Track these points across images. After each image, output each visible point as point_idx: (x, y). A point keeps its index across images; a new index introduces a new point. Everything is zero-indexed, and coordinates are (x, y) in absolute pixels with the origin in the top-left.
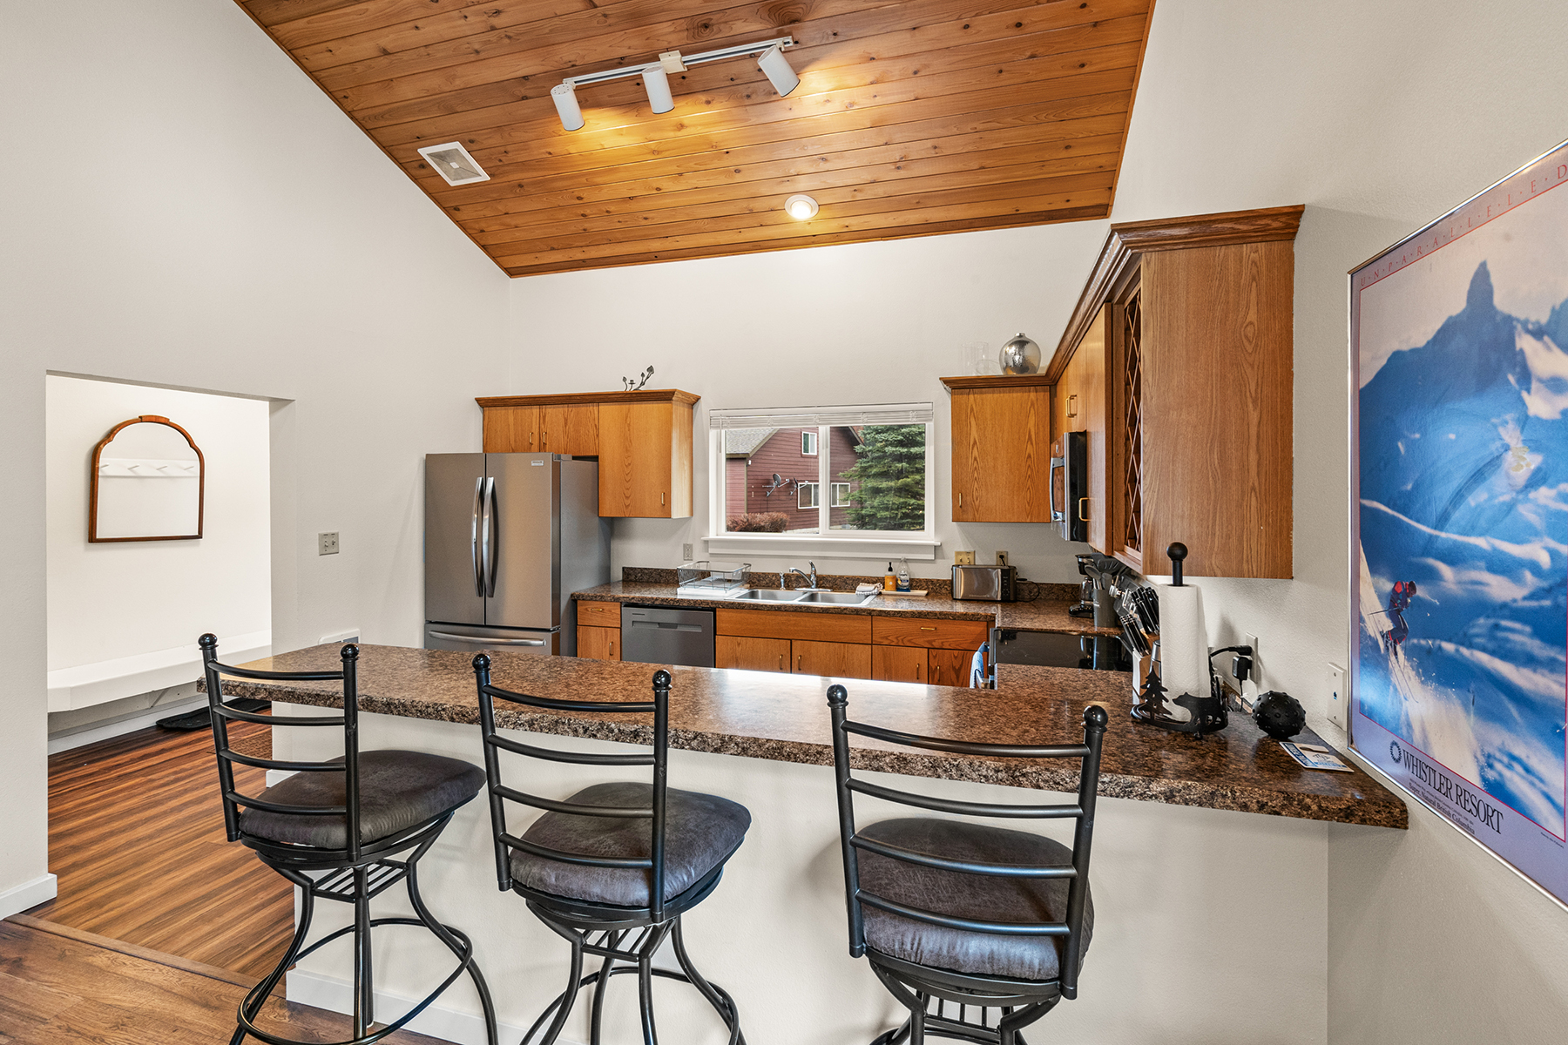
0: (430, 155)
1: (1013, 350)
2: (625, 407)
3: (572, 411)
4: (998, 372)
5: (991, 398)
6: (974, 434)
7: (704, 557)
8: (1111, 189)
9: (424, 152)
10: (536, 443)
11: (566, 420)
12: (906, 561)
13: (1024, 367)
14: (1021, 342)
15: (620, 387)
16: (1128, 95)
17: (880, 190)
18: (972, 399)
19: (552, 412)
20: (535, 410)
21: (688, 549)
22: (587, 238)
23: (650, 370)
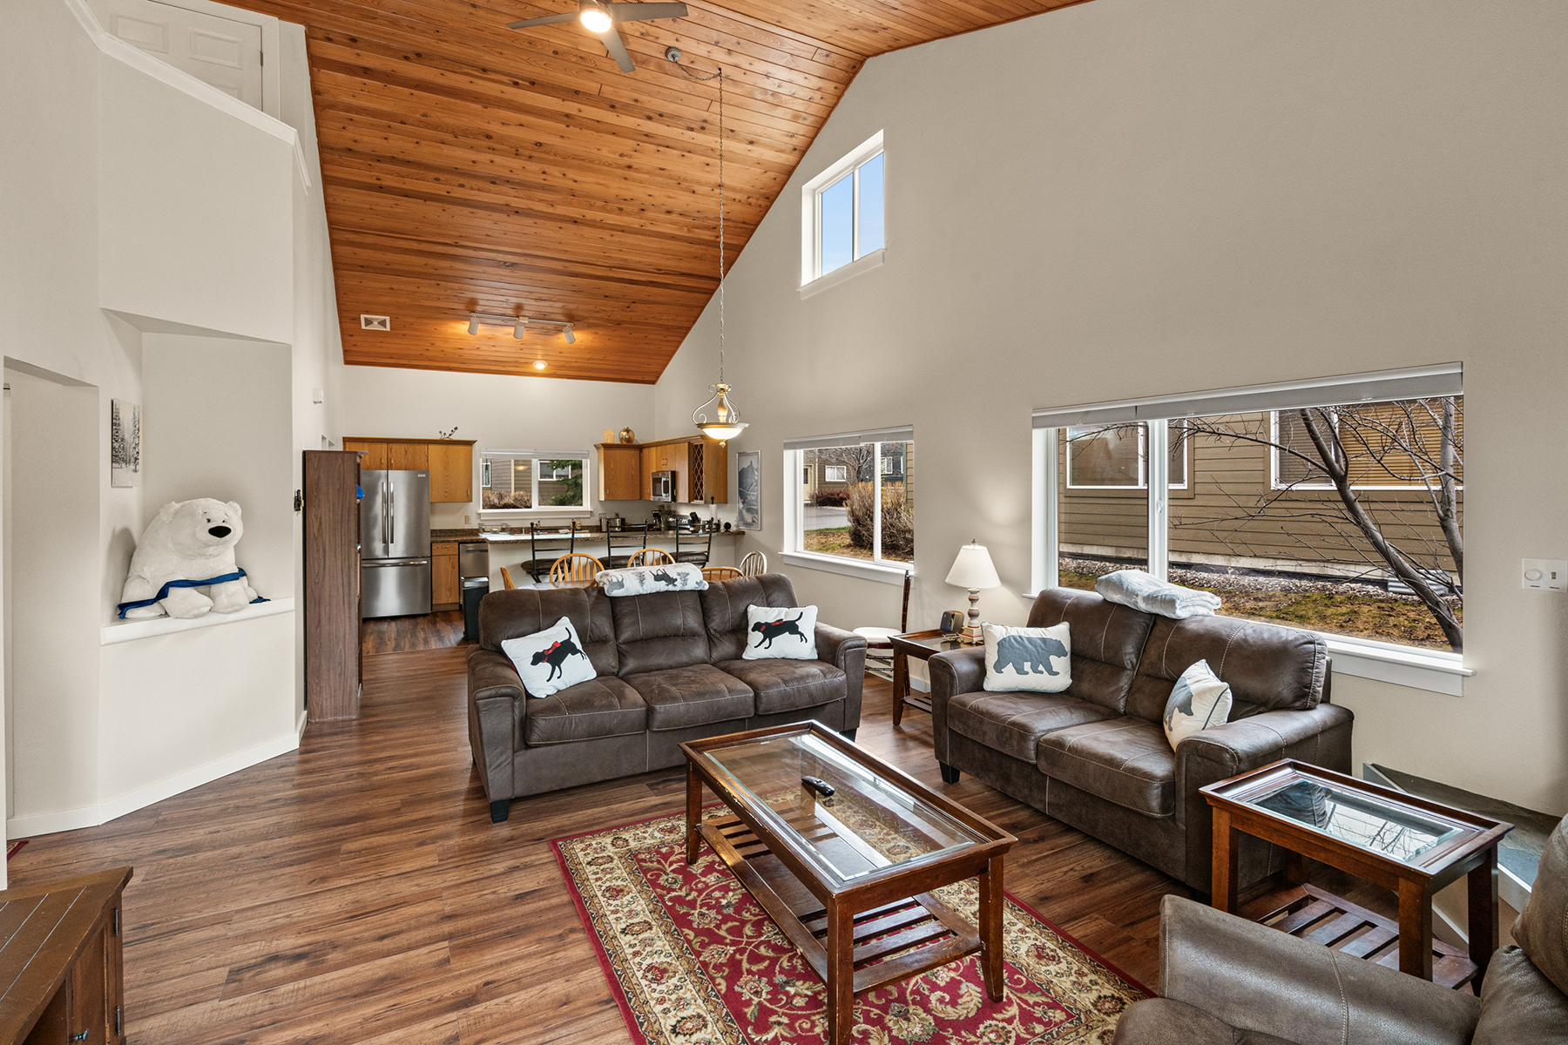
0: (365, 319)
1: (625, 433)
2: (444, 447)
3: (410, 447)
4: (618, 442)
5: (618, 452)
6: (612, 466)
7: (479, 521)
8: (658, 377)
9: (363, 317)
10: (384, 461)
11: (406, 452)
12: (580, 518)
13: (629, 440)
14: (628, 431)
15: (438, 437)
16: (671, 357)
17: (576, 365)
18: (612, 452)
19: (395, 446)
20: (385, 446)
21: (467, 519)
22: (420, 357)
23: (456, 428)
